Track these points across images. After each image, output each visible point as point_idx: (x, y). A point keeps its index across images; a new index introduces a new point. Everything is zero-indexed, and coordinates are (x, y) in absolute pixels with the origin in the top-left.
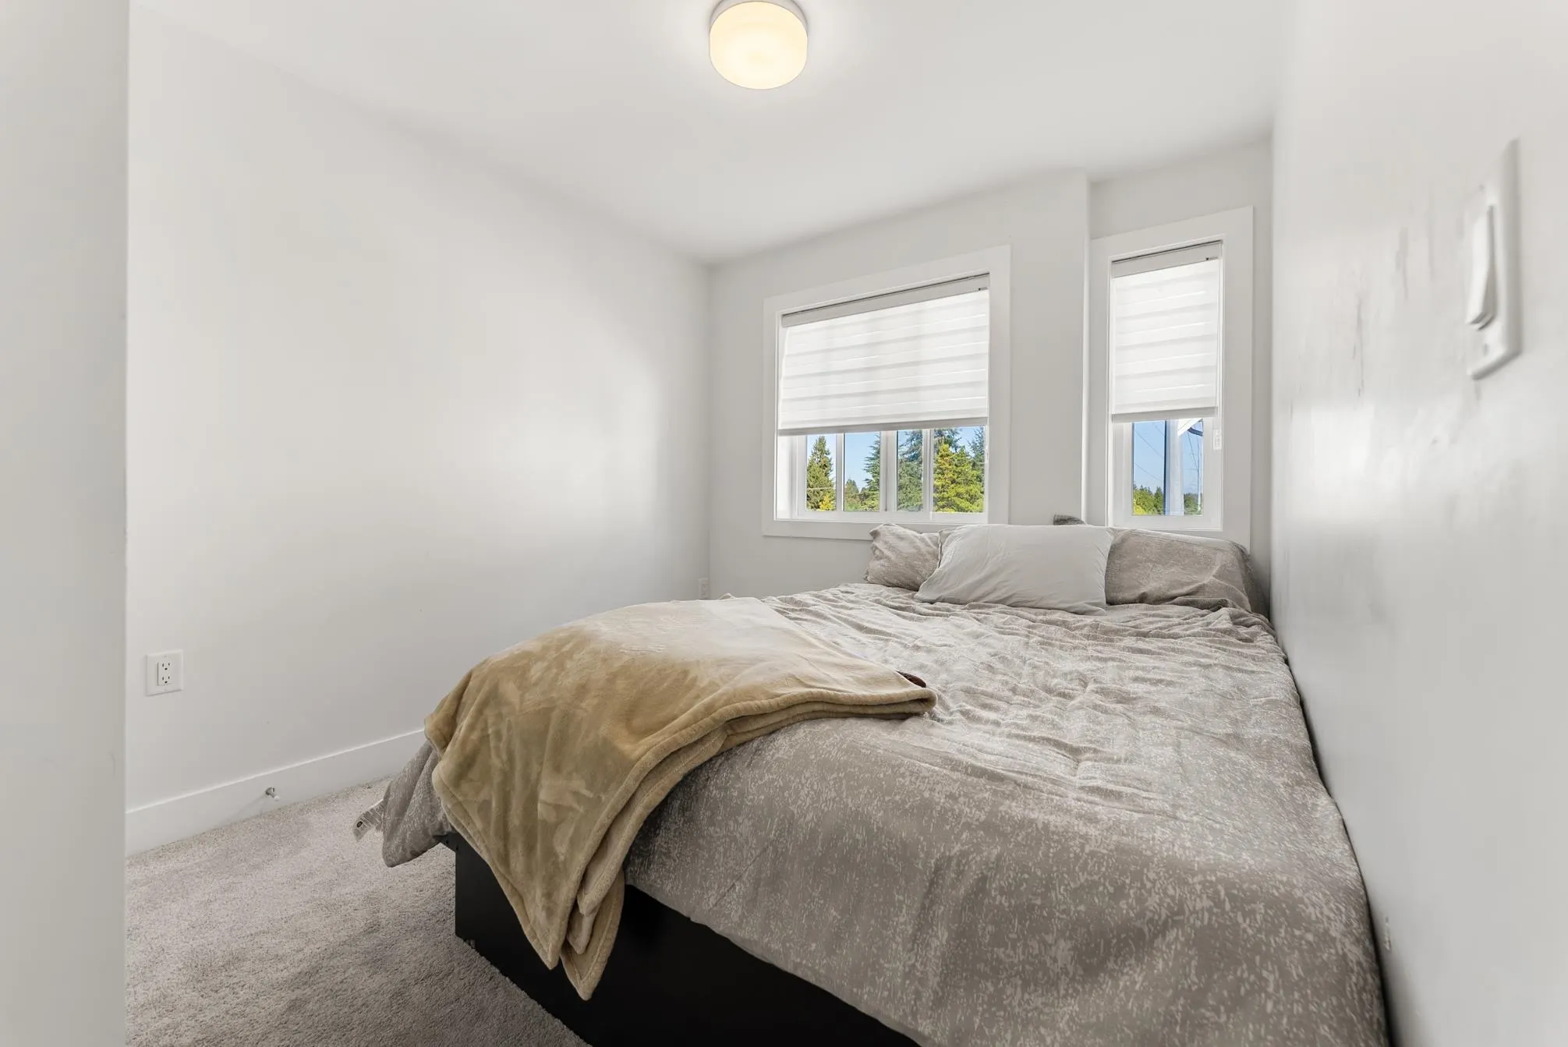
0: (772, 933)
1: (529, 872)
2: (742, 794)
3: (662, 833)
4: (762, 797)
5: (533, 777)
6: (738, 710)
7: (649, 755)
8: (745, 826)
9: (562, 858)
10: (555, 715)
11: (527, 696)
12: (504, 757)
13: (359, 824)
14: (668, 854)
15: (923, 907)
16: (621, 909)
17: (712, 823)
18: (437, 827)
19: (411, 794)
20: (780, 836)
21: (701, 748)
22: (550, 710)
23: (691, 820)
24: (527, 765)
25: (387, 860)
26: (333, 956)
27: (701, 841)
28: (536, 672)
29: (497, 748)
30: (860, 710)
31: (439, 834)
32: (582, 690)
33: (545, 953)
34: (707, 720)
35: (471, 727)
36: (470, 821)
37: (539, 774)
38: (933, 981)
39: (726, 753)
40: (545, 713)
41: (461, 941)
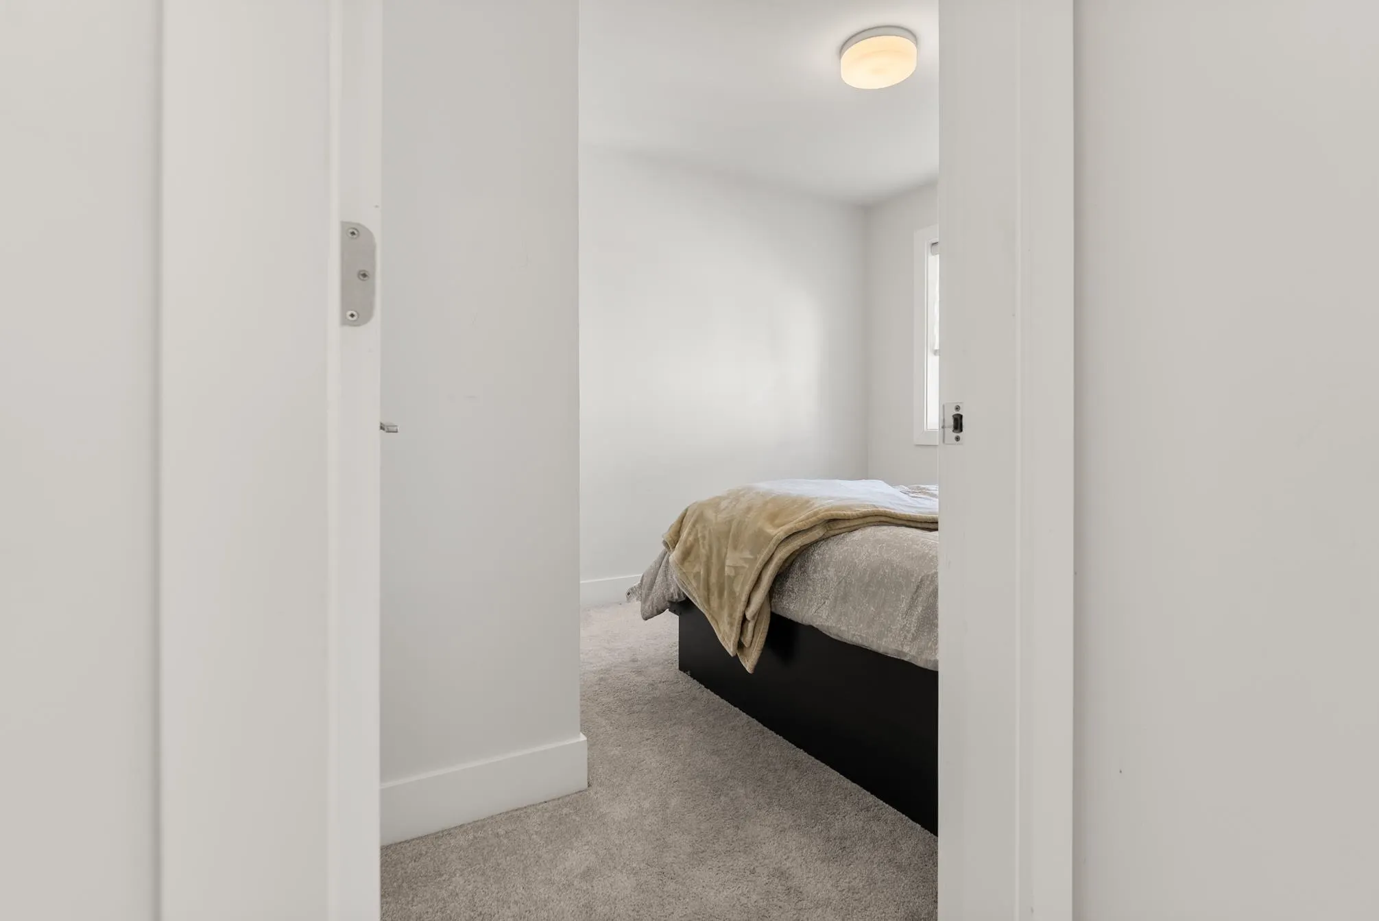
0: (842, 622)
1: (721, 607)
2: (831, 557)
3: (790, 580)
4: (841, 557)
5: (723, 555)
6: (832, 515)
7: (781, 533)
8: (831, 572)
9: (738, 594)
10: (734, 524)
11: (719, 516)
12: (707, 547)
13: (629, 594)
14: (793, 591)
15: (912, 598)
16: (769, 622)
17: (815, 572)
18: (670, 596)
19: (655, 579)
20: (848, 574)
21: (810, 534)
22: (733, 520)
23: (805, 572)
24: (719, 551)
25: (643, 615)
26: (615, 667)
27: (809, 582)
28: (724, 504)
29: (703, 543)
30: (908, 524)
31: (670, 599)
32: (749, 509)
33: (729, 648)
34: (814, 518)
35: (689, 534)
36: (690, 583)
37: (726, 554)
38: (913, 630)
39: (824, 539)
40: (730, 522)
41: (682, 672)
